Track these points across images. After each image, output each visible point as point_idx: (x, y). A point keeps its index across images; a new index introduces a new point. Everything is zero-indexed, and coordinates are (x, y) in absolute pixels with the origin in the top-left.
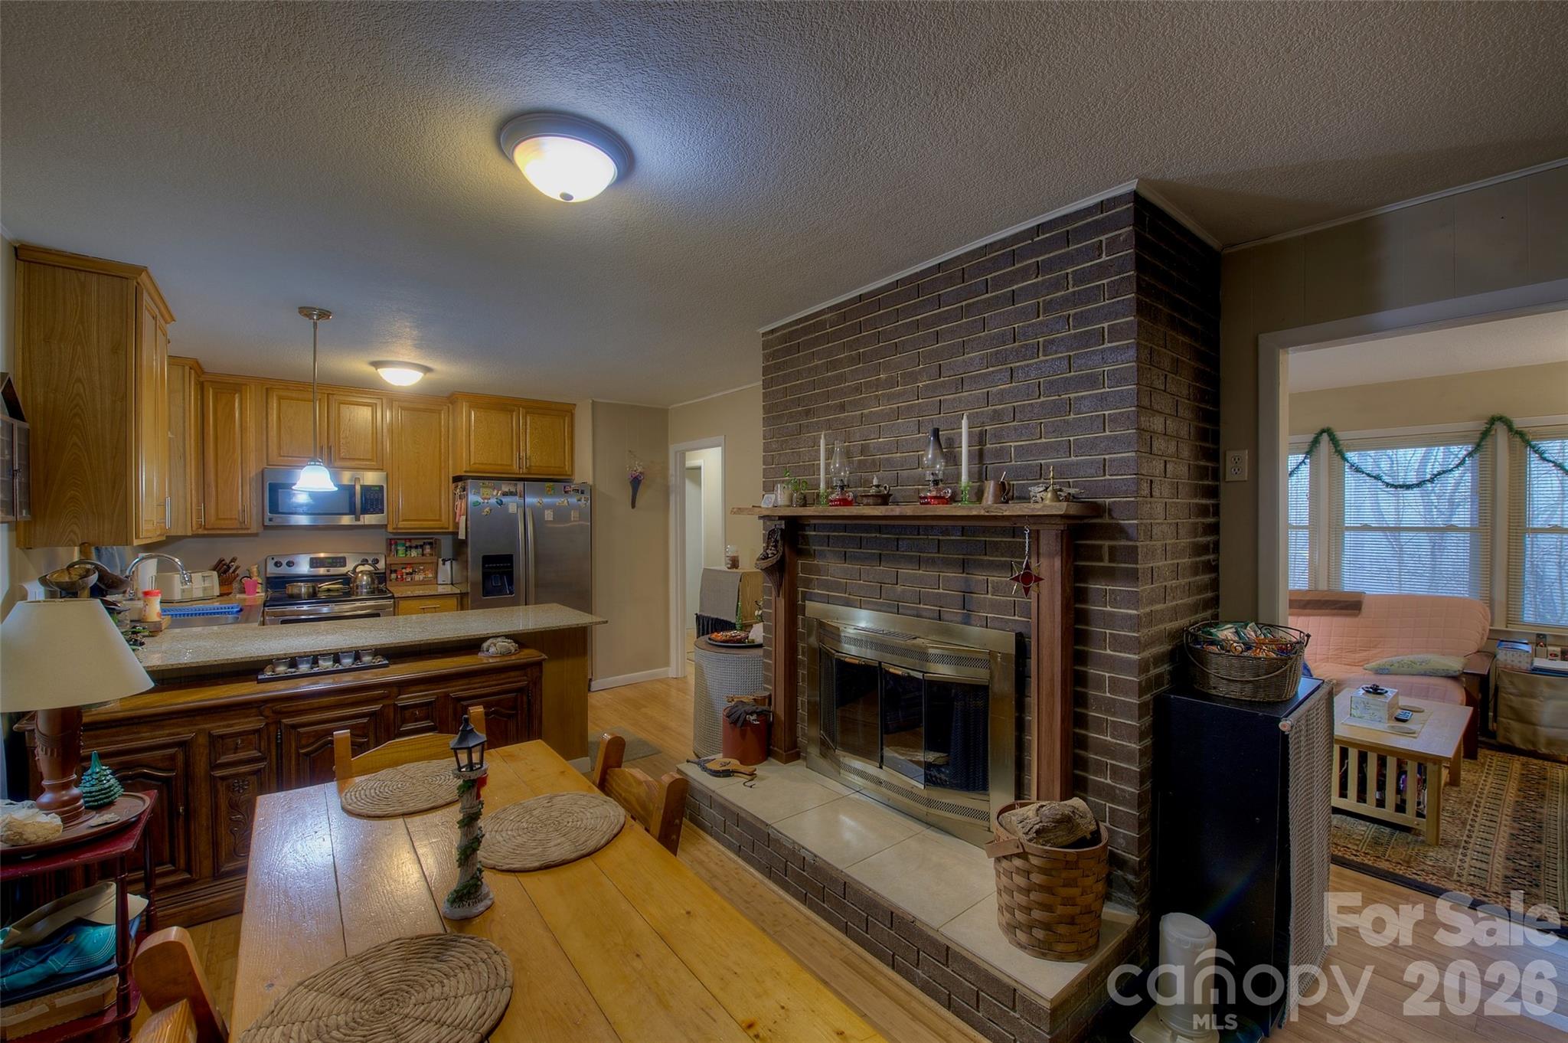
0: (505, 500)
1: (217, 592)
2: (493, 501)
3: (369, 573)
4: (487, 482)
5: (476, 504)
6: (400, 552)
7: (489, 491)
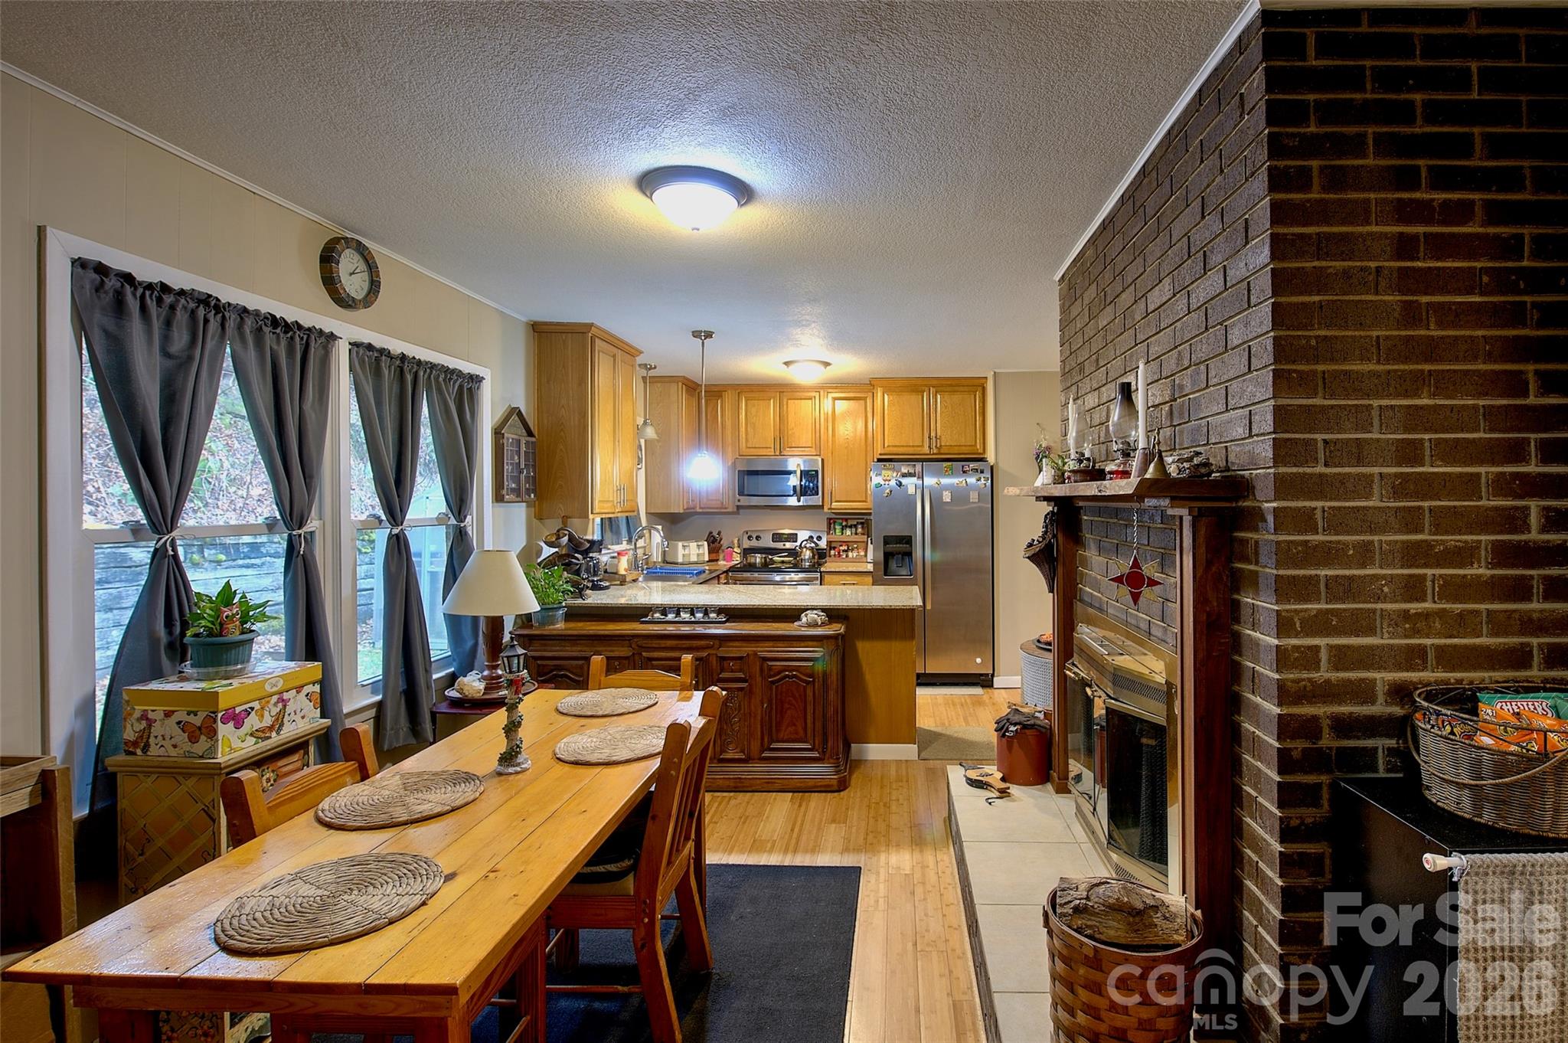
0: (904, 481)
1: (707, 558)
2: (893, 483)
3: (812, 549)
4: (887, 464)
5: (879, 486)
6: (837, 531)
7: (889, 473)
